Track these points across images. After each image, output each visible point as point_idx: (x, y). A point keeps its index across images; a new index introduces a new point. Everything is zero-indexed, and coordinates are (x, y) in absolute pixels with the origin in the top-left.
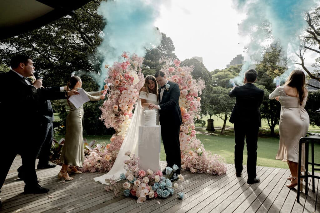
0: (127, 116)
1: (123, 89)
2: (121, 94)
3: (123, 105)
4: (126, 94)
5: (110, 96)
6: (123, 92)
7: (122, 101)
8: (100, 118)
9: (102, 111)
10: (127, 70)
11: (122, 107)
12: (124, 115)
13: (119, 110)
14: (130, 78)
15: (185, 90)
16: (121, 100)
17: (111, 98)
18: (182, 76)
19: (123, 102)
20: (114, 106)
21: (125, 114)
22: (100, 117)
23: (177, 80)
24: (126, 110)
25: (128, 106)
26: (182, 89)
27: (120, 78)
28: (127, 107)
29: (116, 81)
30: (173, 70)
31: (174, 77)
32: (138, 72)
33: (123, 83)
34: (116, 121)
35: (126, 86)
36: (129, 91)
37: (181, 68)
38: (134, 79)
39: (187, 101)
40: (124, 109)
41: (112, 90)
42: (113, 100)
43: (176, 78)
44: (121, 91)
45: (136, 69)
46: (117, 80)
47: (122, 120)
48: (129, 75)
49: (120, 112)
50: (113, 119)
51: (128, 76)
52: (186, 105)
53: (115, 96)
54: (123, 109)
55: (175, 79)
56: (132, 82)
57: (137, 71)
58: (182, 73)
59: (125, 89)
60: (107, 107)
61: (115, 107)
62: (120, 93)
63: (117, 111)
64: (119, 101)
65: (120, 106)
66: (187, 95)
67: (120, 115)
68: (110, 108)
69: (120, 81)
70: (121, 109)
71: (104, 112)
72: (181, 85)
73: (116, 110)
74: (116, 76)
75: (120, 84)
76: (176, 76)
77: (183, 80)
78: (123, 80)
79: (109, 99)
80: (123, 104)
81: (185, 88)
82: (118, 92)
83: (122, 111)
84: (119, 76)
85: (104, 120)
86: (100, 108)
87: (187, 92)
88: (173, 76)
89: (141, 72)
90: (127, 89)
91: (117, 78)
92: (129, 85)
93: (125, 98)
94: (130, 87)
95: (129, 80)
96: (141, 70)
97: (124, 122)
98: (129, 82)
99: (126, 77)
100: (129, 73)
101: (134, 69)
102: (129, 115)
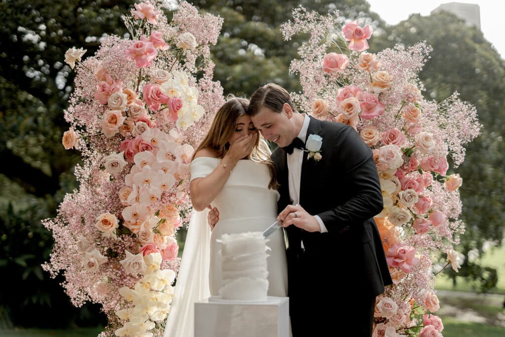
0: (156, 257)
1: (137, 147)
2: (131, 165)
3: (138, 211)
4: (147, 167)
5: (87, 176)
6: (138, 158)
7: (133, 195)
8: (45, 267)
9: (54, 236)
10: (154, 71)
11: (133, 221)
12: (141, 255)
13: (122, 230)
14: (165, 102)
15: (391, 147)
16: (128, 193)
17: (91, 182)
18: (378, 90)
19: (137, 199)
20: (101, 217)
21: (147, 250)
22: (49, 262)
23: (358, 108)
24: (152, 234)
25: (157, 214)
26: (379, 144)
27: (125, 102)
28: (153, 220)
29: (108, 114)
30: (343, 67)
31: (346, 95)
32: (199, 75)
33: (138, 124)
34: (111, 279)
35: (147, 136)
36: (161, 151)
37: (374, 57)
38: (180, 107)
39: (401, 193)
40: (142, 229)
41: (95, 152)
42: (98, 190)
43: (353, 100)
44: (128, 156)
45: (191, 66)
46: (115, 112)
47: (135, 274)
48: (163, 88)
49: (128, 241)
50: (96, 269)
51: (158, 94)
52: (397, 210)
53: (105, 177)
54: (139, 229)
55: (346, 101)
56: (175, 118)
57: (196, 71)
58: (376, 76)
59: (147, 147)
60: (73, 221)
61: (105, 222)
62: (124, 163)
63: (115, 236)
64: (121, 194)
65: (126, 214)
66: (402, 167)
67: (127, 252)
68: (88, 223)
69: (126, 114)
70: (131, 227)
71: (61, 242)
72: (376, 124)
73: (110, 232)
74: (108, 95)
75: (126, 127)
76: (352, 87)
77: (383, 105)
78: (140, 109)
79: (83, 188)
80: (139, 208)
81: (392, 137)
82: (119, 157)
83: (134, 236)
84: (121, 93)
85: (62, 271)
86: (46, 225)
87: (401, 154)
88: (340, 90)
89: (210, 75)
90: (154, 144)
91: (114, 102)
92: (161, 130)
93: (147, 181)
94: (164, 139)
95: (161, 110)
96: (211, 69)
97: (141, 280)
98: (162, 117)
99: (152, 97)
100: (160, 83)
101: (184, 66)
102: (163, 250)
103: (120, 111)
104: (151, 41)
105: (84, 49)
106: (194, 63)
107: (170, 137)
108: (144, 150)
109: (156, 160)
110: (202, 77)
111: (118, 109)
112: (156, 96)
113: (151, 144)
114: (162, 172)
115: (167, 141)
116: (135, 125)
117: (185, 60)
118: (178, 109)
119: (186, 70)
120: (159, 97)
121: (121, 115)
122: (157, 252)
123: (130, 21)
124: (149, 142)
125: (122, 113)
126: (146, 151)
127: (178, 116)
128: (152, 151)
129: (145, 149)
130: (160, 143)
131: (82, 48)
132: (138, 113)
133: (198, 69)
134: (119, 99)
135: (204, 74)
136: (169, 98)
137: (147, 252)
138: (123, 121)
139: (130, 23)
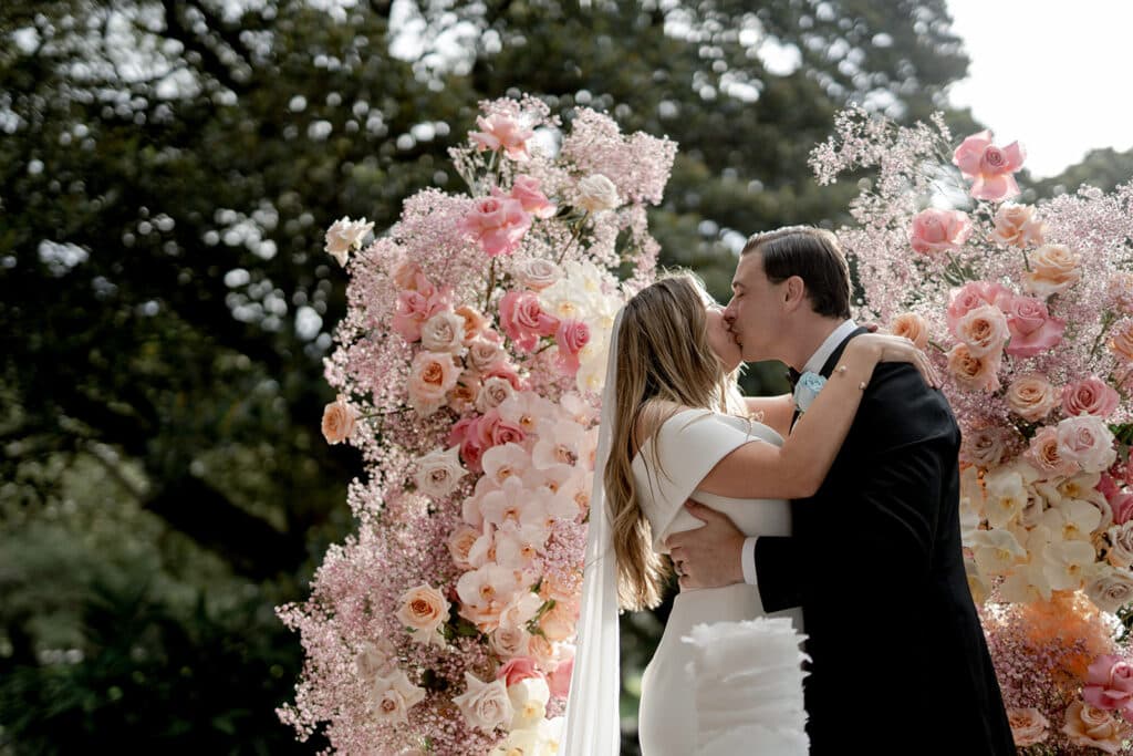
0: (536, 689)
1: (489, 436)
2: (474, 478)
3: (494, 585)
4: (514, 479)
5: (376, 507)
6: (491, 459)
7: (479, 548)
8: (284, 714)
9: (304, 642)
10: (521, 263)
11: (482, 605)
12: (500, 683)
13: (458, 626)
14: (551, 331)
15: (1085, 420)
16: (471, 541)
17: (384, 520)
18: (1046, 289)
19: (491, 555)
20: (409, 595)
21: (514, 674)
22: (293, 703)
23: (1003, 332)
24: (526, 636)
25: (537, 588)
26: (1055, 416)
27: (461, 334)
28: (528, 604)
29: (426, 357)
30: (958, 240)
31: (969, 302)
32: (624, 272)
33: (489, 382)
34: (431, 741)
35: (512, 410)
36: (542, 447)
37: (1032, 214)
38: (584, 340)
39: (1113, 532)
40: (503, 624)
41: (394, 451)
42: (402, 536)
43: (991, 312)
44: (470, 456)
45: (606, 249)
46: (439, 357)
47: (488, 727)
48: (543, 301)
49: (469, 651)
50: (401, 715)
51: (535, 312)
52: (1106, 571)
53: (419, 504)
54: (495, 624)
55: (973, 315)
56: (574, 365)
57: (617, 262)
58: (1039, 256)
59: (511, 436)
60: (346, 607)
61: (420, 606)
62: (458, 471)
63: (442, 641)
64: (454, 543)
65: (467, 589)
66: (1113, 471)
67: (470, 676)
68: (379, 612)
69: (462, 362)
70: (477, 620)
71: (319, 657)
72: (1043, 370)
73: (431, 630)
74: (422, 319)
75: (463, 390)
76: (985, 286)
77: (1060, 324)
78: (492, 351)
79: (367, 533)
80: (497, 576)
81: (1087, 399)
82: (446, 459)
83: (485, 639)
84: (451, 314)
85: (322, 725)
86: (287, 618)
87: (1110, 437)
88: (955, 292)
89: (650, 271)
90: (527, 428)
91: (436, 336)
92: (542, 396)
93: (511, 512)
94: (550, 416)
95: (541, 350)
96: (652, 257)
97: (501, 742)
98: (543, 365)
99: (520, 321)
100: (539, 288)
101: (591, 251)
102: (550, 674)
103: (448, 355)
104: (515, 196)
105: (368, 222)
106: (613, 244)
107: (563, 412)
108: (504, 443)
109: (530, 463)
110: (631, 275)
111: (444, 349)
112: (529, 318)
113: (521, 428)
114: (547, 489)
115: (555, 421)
116: (483, 384)
117: (591, 239)
118: (579, 346)
119: (595, 259)
120: (536, 320)
121: (452, 362)
122: (538, 676)
123: (468, 159)
124: (515, 424)
125: (455, 358)
126: (509, 444)
127: (581, 362)
128: (523, 443)
129: (505, 439)
130: (540, 422)
131: (364, 220)
132: (488, 360)
133: (621, 258)
134: (447, 328)
135: (635, 270)
136: (559, 322)
137: (515, 677)
138: (457, 376)
139: (466, 164)
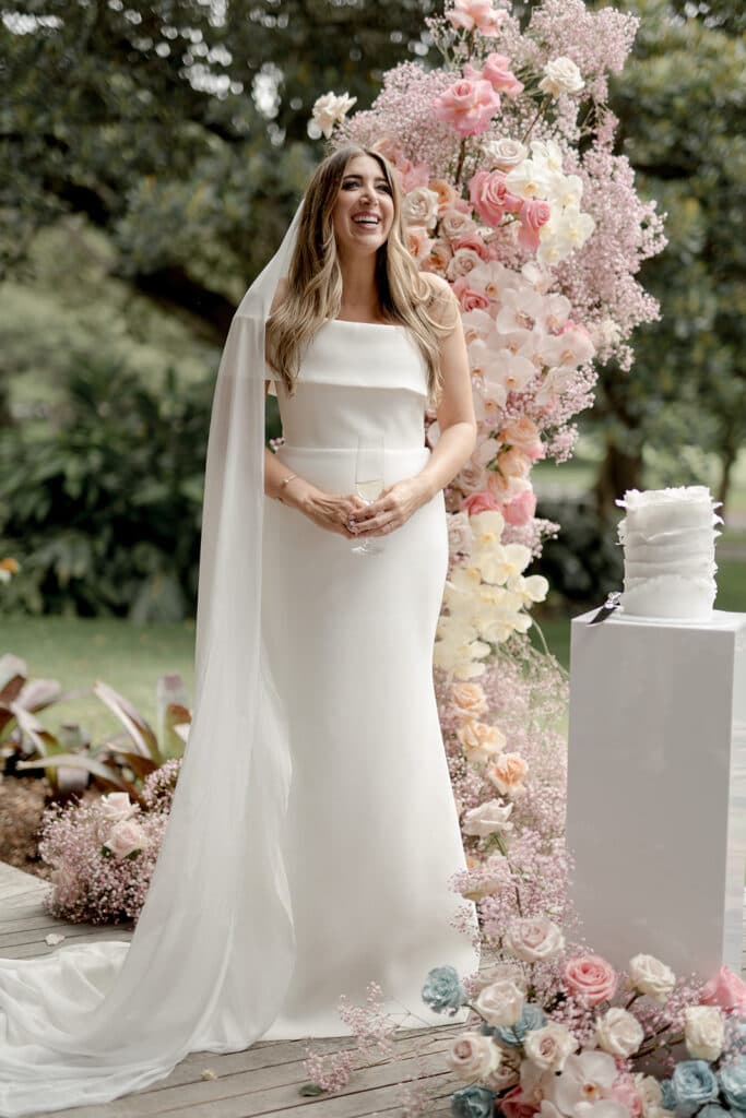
0: (492, 519)
4: (479, 342)
10: (493, 143)
12: (465, 514)
14: (518, 210)
21: (475, 506)
24: (484, 474)
27: (435, 208)
28: (488, 448)
32: (584, 144)
33: (459, 254)
35: (479, 279)
36: (505, 313)
38: (545, 219)
46: (415, 231)
48: (510, 179)
51: (502, 192)
57: (578, 136)
59: (477, 303)
69: (437, 232)
75: (435, 261)
78: (461, 222)
84: (425, 191)
89: (608, 144)
90: (491, 296)
91: (412, 210)
92: (506, 266)
93: (477, 371)
94: (512, 285)
95: (507, 224)
96: (611, 130)
97: (463, 563)
98: (508, 239)
99: (488, 199)
100: (505, 168)
101: (554, 126)
102: (505, 506)
103: (424, 228)
104: (486, 77)
105: (351, 96)
106: (575, 119)
107: (523, 279)
108: (471, 308)
109: (494, 328)
110: (591, 146)
111: (420, 223)
112: (496, 197)
113: (486, 295)
114: (508, 351)
115: (517, 290)
116: (453, 255)
117: (555, 112)
118: (540, 224)
119: (558, 135)
120: (502, 199)
121: (426, 235)
122: (495, 509)
123: (443, 28)
124: (481, 293)
125: (428, 231)
126: (475, 310)
127: (541, 238)
128: (488, 309)
129: (472, 305)
130: (506, 294)
131: (347, 95)
132: (459, 230)
133: (582, 131)
134: (423, 204)
135: (594, 141)
136: (523, 202)
137: (475, 509)
138: (430, 248)
139: (441, 33)
